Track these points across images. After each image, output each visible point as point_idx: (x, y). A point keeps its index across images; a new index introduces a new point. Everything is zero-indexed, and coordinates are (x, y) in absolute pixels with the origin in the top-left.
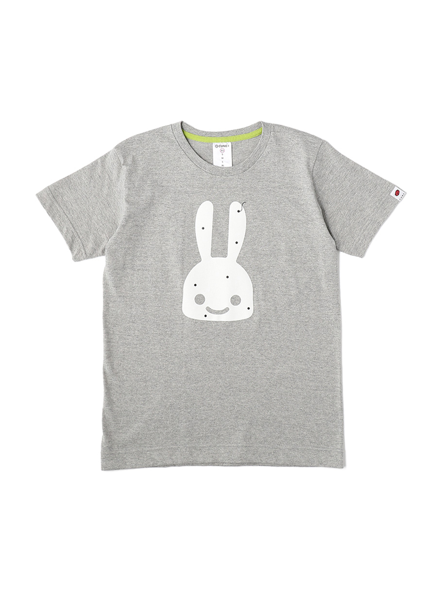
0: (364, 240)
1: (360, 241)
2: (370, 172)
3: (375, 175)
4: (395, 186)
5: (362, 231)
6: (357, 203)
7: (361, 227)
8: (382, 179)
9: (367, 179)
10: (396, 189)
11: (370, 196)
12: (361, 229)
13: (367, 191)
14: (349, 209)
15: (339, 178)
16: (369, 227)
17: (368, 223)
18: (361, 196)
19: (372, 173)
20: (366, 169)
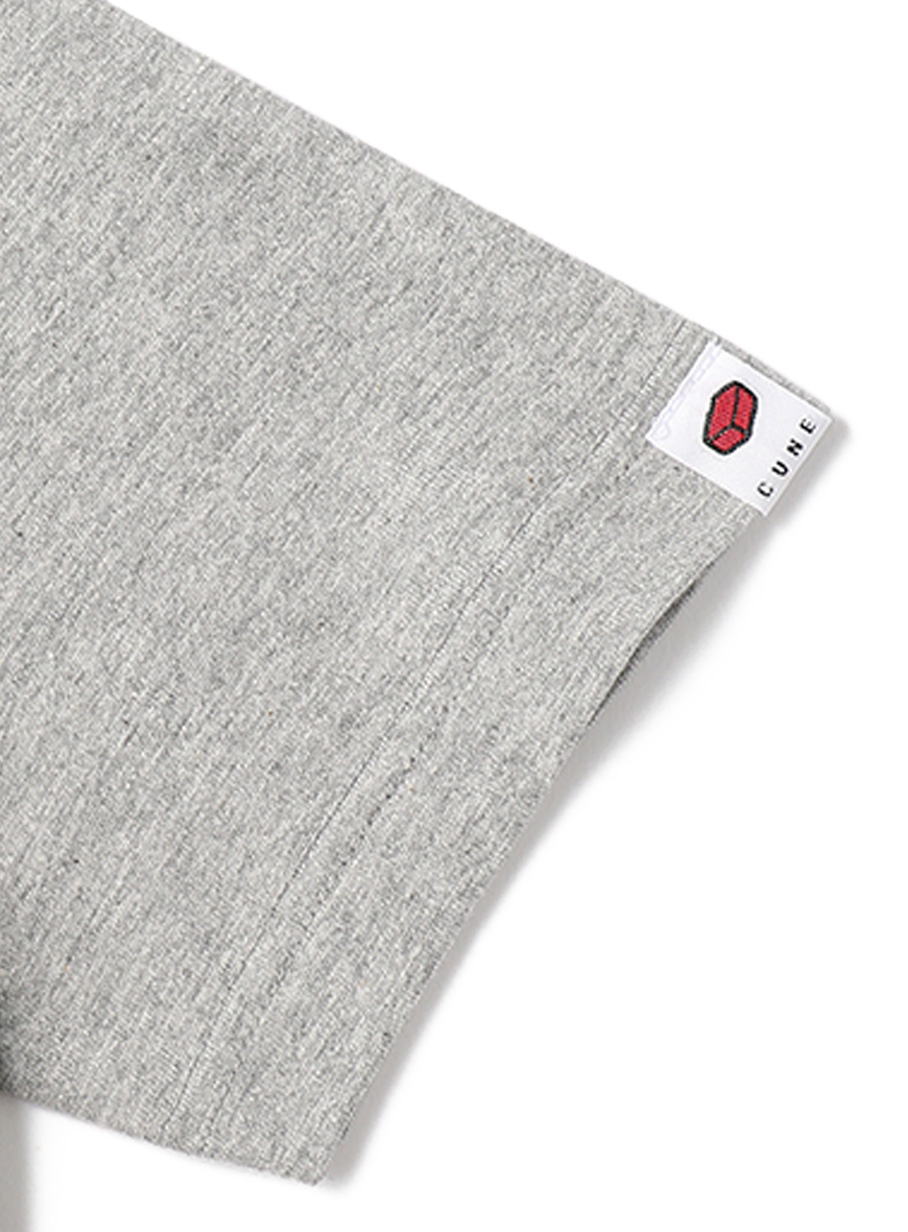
0: (344, 968)
1: (292, 992)
2: (408, 174)
3: (476, 212)
4: (701, 337)
5: (316, 868)
6: (262, 544)
7: (302, 812)
8: (548, 256)
9: (377, 264)
10: (713, 373)
11: (405, 454)
12: (309, 833)
13: (371, 401)
14: (160, 607)
15: (40, 256)
16: (394, 810)
17: (382, 767)
18: (307, 460)
19: (439, 192)
20: (366, 150)
